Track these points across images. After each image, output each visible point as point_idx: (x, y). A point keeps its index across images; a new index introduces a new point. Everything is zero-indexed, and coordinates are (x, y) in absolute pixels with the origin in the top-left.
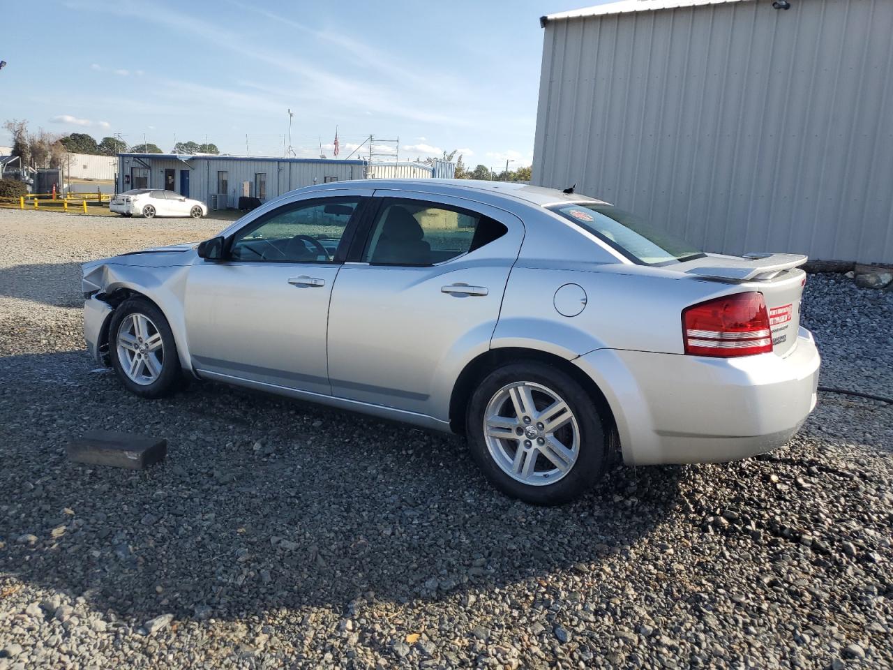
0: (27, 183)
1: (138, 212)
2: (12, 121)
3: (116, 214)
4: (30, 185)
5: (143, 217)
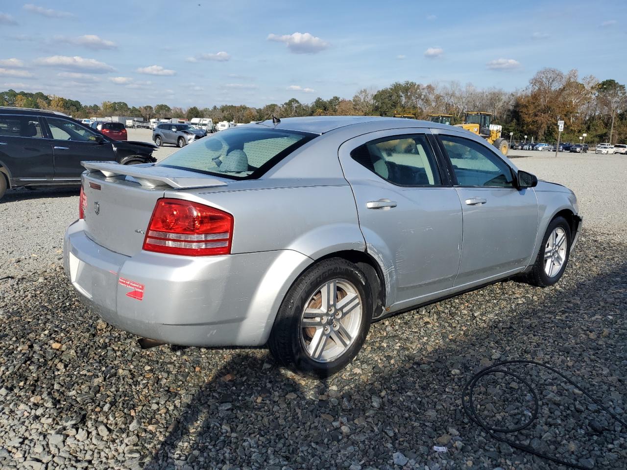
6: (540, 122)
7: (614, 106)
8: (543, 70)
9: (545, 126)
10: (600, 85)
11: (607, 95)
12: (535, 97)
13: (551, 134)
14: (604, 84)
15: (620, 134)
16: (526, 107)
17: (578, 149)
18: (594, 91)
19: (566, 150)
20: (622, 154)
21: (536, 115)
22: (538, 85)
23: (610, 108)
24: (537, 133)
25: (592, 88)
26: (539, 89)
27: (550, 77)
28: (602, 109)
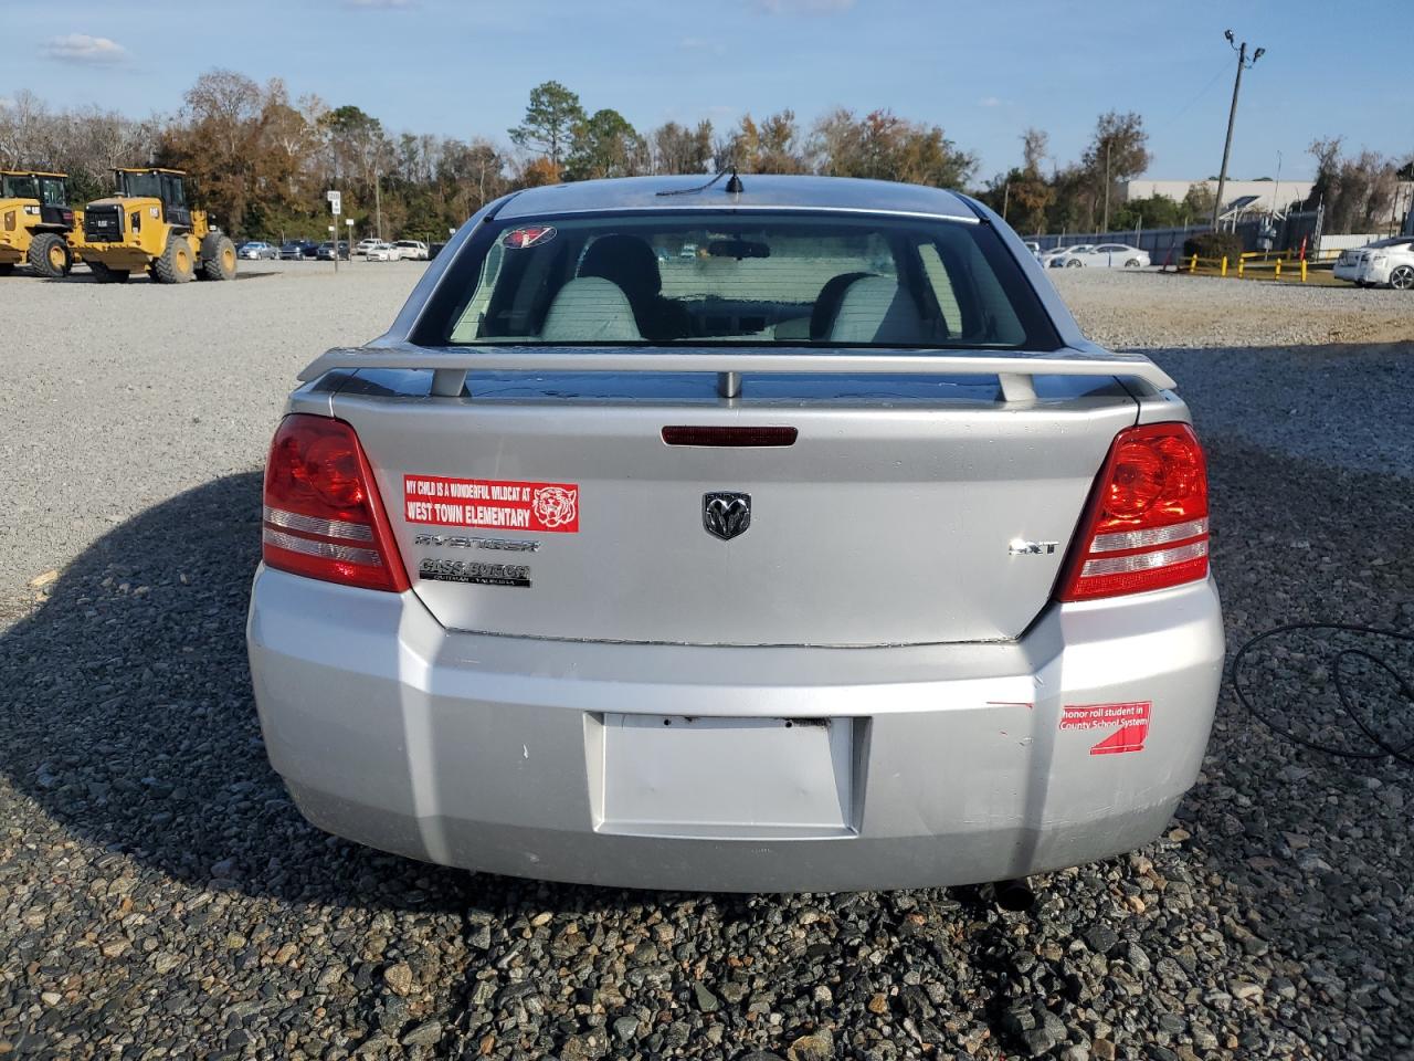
0: (1267, 236)
1: (1380, 278)
2: (1321, 140)
3: (1342, 283)
4: (1271, 239)
5: (1389, 286)
6: (229, 193)
7: (367, 160)
8: (212, 74)
9: (240, 203)
10: (333, 115)
11: (350, 138)
12: (205, 134)
13: (258, 222)
14: (340, 113)
15: (392, 220)
16: (190, 157)
17: (332, 253)
18: (324, 129)
19: (308, 255)
20: (411, 259)
21: (217, 178)
22: (206, 107)
23: (361, 166)
24: (227, 220)
25: (320, 122)
26: (211, 117)
27: (231, 92)
28: (346, 167)
